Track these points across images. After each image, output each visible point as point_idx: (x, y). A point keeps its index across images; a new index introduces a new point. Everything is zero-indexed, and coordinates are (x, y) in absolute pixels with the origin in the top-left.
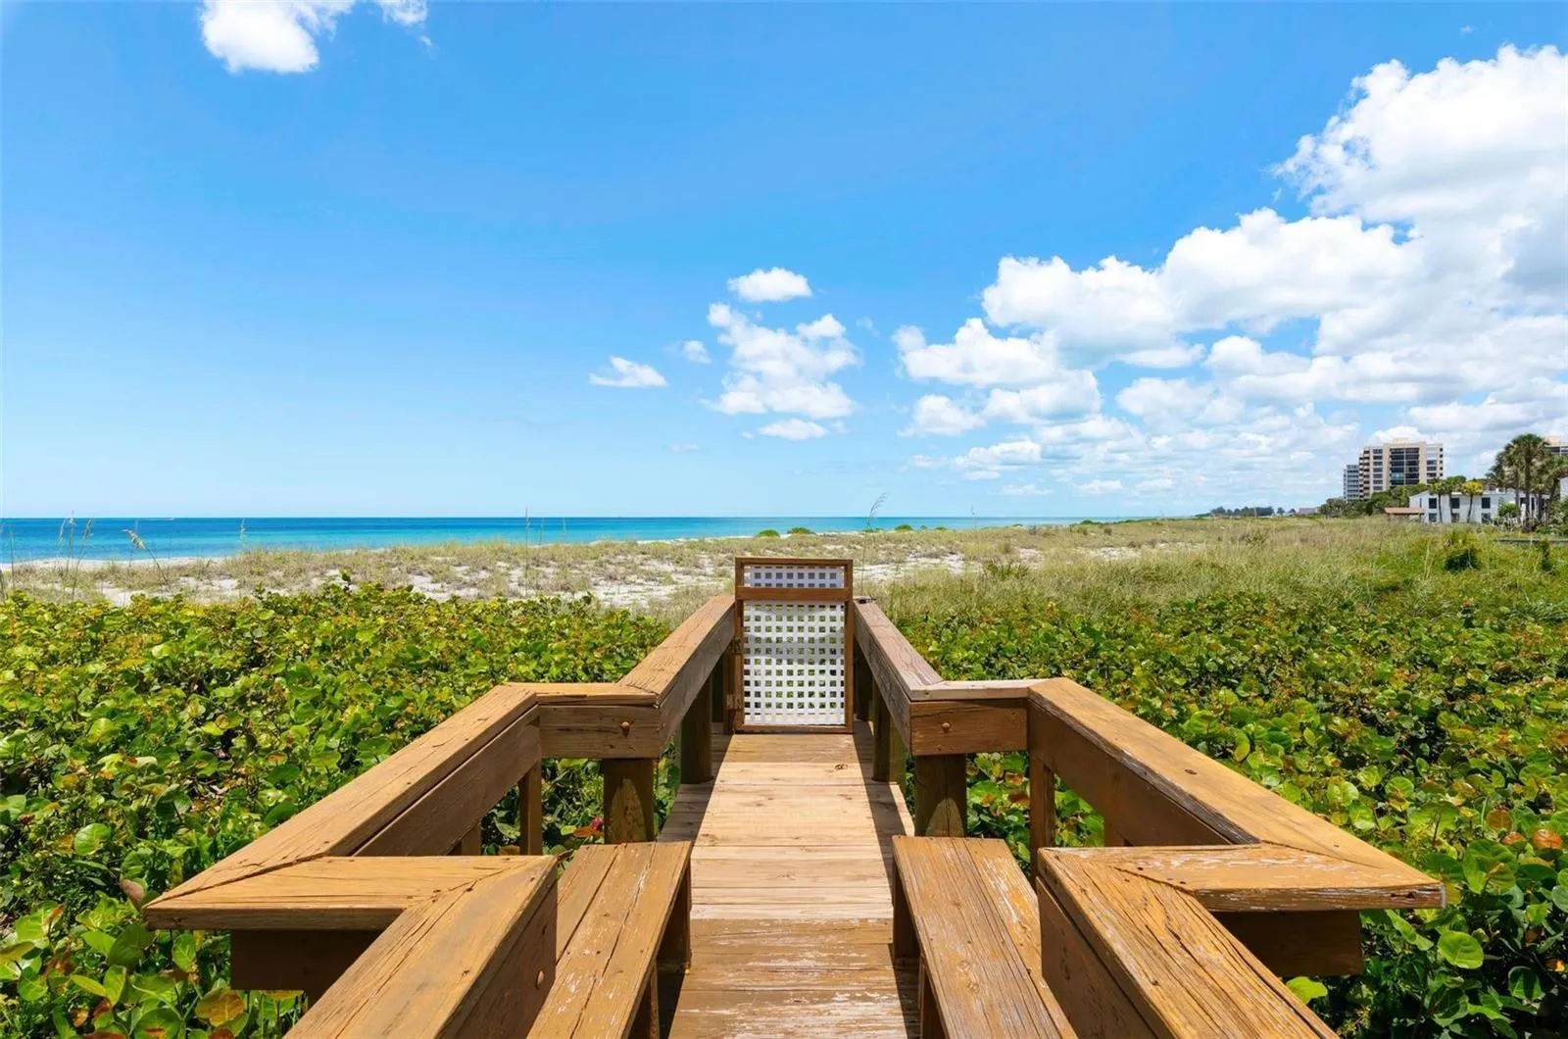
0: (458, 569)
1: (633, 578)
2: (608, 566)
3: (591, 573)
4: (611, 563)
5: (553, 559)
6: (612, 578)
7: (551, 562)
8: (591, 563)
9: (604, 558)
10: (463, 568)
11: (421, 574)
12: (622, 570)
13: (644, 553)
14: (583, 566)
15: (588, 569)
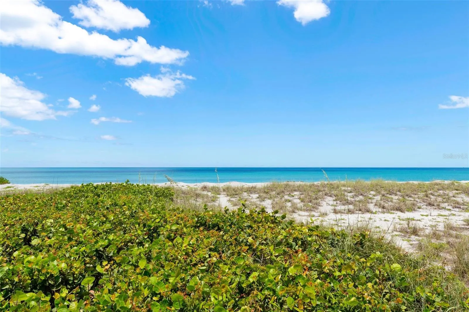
0: (349, 194)
1: (445, 205)
2: (432, 197)
3: (419, 200)
4: (433, 195)
5: (399, 191)
6: (430, 204)
7: (398, 193)
8: (421, 194)
9: (430, 192)
10: (352, 194)
11: (331, 196)
12: (440, 199)
13: (457, 190)
14: (416, 196)
15: (418, 198)
